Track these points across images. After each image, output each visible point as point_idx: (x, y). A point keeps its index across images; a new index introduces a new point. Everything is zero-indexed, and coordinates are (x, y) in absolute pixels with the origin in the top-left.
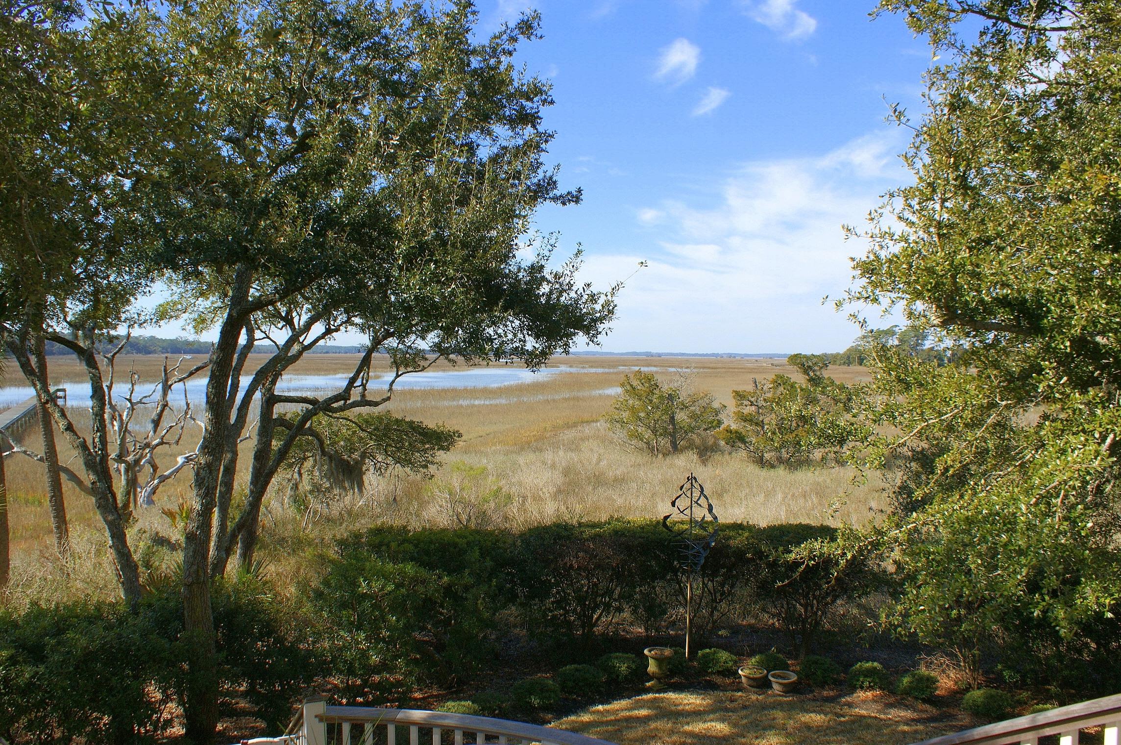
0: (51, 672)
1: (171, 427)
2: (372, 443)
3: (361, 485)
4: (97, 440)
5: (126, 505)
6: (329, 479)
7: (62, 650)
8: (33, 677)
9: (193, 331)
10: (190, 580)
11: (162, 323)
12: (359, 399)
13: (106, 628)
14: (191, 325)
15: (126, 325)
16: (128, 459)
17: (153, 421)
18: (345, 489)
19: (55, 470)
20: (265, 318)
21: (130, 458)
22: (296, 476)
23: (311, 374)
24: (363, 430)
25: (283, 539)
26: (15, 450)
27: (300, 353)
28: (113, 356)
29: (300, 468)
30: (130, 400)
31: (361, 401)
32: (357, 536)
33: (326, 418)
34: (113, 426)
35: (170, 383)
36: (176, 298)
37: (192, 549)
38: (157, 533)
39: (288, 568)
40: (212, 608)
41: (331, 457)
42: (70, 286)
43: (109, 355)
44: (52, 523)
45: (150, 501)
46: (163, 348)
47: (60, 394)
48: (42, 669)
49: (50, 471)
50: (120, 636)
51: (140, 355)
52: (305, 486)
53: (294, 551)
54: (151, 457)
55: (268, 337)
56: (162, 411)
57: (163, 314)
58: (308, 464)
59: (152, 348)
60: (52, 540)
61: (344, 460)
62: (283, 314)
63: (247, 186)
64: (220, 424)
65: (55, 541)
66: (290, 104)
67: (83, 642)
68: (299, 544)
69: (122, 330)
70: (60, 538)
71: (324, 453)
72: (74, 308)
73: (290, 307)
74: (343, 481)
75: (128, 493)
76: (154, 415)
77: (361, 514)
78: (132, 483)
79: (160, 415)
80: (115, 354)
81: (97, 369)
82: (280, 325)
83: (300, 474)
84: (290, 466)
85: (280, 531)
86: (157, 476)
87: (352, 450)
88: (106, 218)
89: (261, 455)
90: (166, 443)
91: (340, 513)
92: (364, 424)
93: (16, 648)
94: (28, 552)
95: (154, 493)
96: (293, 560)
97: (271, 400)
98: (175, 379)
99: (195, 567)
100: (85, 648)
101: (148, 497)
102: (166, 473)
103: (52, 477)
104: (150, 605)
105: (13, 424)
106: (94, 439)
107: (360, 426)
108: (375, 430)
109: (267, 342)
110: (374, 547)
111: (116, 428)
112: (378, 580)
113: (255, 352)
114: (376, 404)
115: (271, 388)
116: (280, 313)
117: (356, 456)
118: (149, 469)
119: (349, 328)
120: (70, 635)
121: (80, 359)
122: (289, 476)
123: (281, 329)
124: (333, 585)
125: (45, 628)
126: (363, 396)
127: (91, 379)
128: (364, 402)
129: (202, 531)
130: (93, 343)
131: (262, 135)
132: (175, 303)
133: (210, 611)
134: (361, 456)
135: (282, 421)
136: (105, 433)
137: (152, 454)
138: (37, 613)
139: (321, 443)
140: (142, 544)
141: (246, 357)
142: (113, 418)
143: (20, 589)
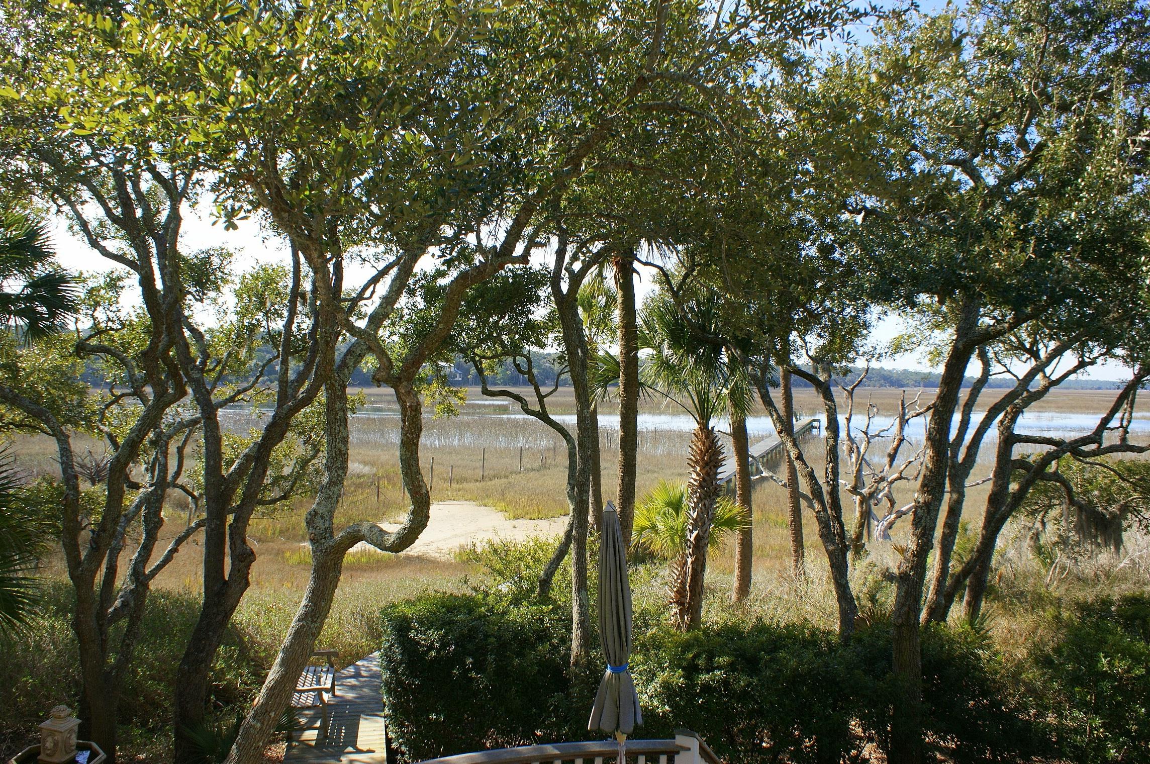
0: (763, 685)
1: (910, 462)
2: (1136, 495)
3: (1118, 543)
4: (830, 470)
5: (859, 536)
6: (1077, 532)
7: (774, 666)
8: (748, 686)
9: (929, 364)
10: (900, 621)
11: (897, 356)
12: (1119, 443)
13: (816, 655)
14: (927, 359)
15: (863, 359)
16: (863, 491)
17: (889, 455)
18: (1098, 545)
19: (796, 495)
20: (1007, 350)
21: (865, 491)
22: (1038, 525)
23: (1077, 413)
24: (1124, 480)
25: (1022, 592)
26: (764, 474)
27: (1046, 389)
28: (853, 389)
29: (1044, 516)
30: (866, 433)
31: (1121, 446)
32: (1106, 602)
33: (1077, 463)
34: (851, 457)
35: (907, 417)
36: (910, 331)
37: (904, 590)
38: (888, 569)
39: (1024, 626)
40: (922, 654)
41: (1081, 508)
42: (810, 322)
43: (849, 388)
44: (791, 546)
45: (886, 536)
46: (916, 381)
47: (815, 424)
48: (755, 681)
49: (791, 497)
50: (826, 665)
51: (893, 388)
52: (1049, 535)
53: (1033, 608)
54: (889, 491)
55: (1009, 371)
56: (898, 446)
57: (898, 347)
58: (1054, 513)
59: (906, 382)
60: (790, 562)
61: (1098, 512)
62: (1028, 346)
63: (963, 211)
64: (941, 462)
65: (793, 564)
66: (1021, 115)
67: (793, 663)
68: (1039, 601)
69: (860, 363)
70: (796, 561)
71: (1072, 502)
72: (815, 341)
73: (1035, 338)
74: (1096, 537)
75: (861, 525)
76: (890, 450)
77: (1123, 577)
78: (866, 516)
79: (896, 450)
80: (855, 387)
81: (833, 401)
82: (1024, 358)
83: (1043, 524)
84: (1033, 513)
85: (1021, 585)
86: (894, 511)
87: (1110, 501)
88: (842, 254)
89: (996, 499)
90: (905, 478)
91: (1096, 573)
92: (1126, 472)
93: (737, 657)
94: (770, 570)
95: (890, 528)
96: (1029, 618)
97: (1009, 439)
98: (913, 413)
99: (906, 609)
100: (795, 669)
101: (884, 531)
102: (904, 509)
103: (793, 502)
104: (859, 641)
105: (772, 451)
106: (827, 469)
107: (1119, 475)
108: (1140, 480)
109: (1008, 376)
110: (1127, 618)
111: (854, 460)
112: (1122, 659)
113: (990, 387)
114: (1140, 450)
115: (1010, 427)
116: (1024, 345)
117: (1114, 508)
118: (886, 503)
119: (1109, 359)
120: (782, 654)
121: (818, 392)
122: (1031, 525)
123: (1025, 362)
124: (1065, 654)
125: (762, 644)
126: (1124, 439)
127: (827, 411)
128: (1124, 446)
129: (916, 572)
130: (830, 376)
131: (996, 153)
132: (909, 336)
133: (919, 657)
134: (1119, 510)
135: (1022, 463)
136: (837, 464)
137: (890, 488)
138: (761, 628)
139: (1069, 490)
140: (870, 578)
141: (979, 392)
142: (851, 451)
143: (758, 603)
